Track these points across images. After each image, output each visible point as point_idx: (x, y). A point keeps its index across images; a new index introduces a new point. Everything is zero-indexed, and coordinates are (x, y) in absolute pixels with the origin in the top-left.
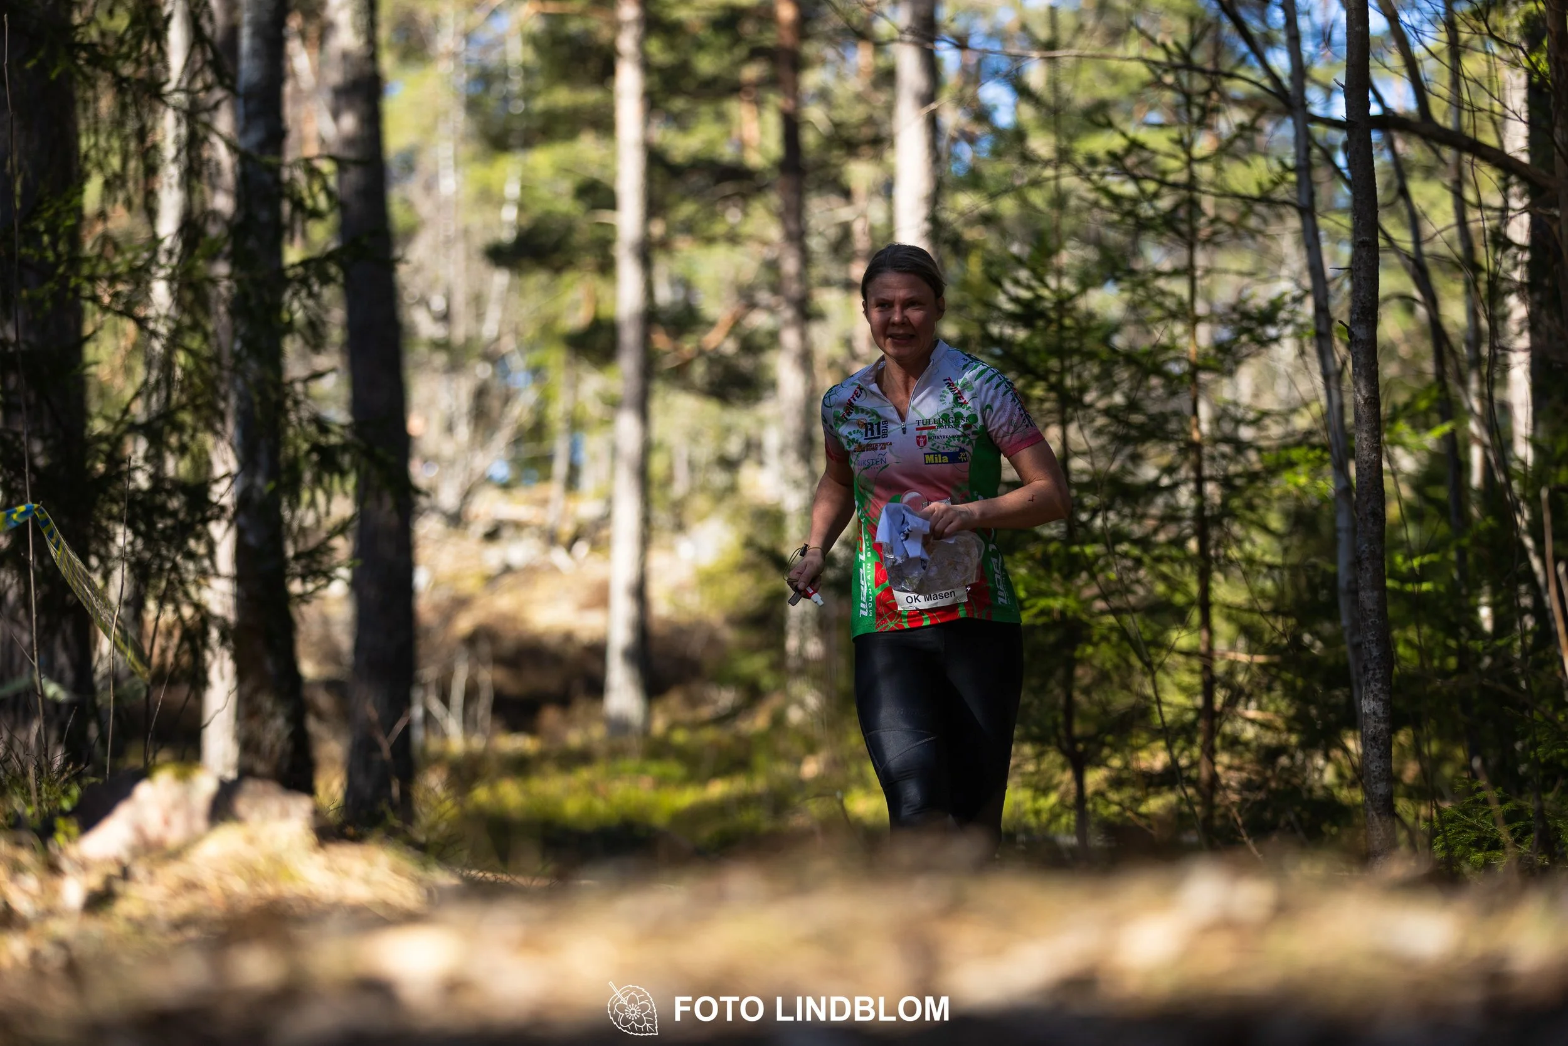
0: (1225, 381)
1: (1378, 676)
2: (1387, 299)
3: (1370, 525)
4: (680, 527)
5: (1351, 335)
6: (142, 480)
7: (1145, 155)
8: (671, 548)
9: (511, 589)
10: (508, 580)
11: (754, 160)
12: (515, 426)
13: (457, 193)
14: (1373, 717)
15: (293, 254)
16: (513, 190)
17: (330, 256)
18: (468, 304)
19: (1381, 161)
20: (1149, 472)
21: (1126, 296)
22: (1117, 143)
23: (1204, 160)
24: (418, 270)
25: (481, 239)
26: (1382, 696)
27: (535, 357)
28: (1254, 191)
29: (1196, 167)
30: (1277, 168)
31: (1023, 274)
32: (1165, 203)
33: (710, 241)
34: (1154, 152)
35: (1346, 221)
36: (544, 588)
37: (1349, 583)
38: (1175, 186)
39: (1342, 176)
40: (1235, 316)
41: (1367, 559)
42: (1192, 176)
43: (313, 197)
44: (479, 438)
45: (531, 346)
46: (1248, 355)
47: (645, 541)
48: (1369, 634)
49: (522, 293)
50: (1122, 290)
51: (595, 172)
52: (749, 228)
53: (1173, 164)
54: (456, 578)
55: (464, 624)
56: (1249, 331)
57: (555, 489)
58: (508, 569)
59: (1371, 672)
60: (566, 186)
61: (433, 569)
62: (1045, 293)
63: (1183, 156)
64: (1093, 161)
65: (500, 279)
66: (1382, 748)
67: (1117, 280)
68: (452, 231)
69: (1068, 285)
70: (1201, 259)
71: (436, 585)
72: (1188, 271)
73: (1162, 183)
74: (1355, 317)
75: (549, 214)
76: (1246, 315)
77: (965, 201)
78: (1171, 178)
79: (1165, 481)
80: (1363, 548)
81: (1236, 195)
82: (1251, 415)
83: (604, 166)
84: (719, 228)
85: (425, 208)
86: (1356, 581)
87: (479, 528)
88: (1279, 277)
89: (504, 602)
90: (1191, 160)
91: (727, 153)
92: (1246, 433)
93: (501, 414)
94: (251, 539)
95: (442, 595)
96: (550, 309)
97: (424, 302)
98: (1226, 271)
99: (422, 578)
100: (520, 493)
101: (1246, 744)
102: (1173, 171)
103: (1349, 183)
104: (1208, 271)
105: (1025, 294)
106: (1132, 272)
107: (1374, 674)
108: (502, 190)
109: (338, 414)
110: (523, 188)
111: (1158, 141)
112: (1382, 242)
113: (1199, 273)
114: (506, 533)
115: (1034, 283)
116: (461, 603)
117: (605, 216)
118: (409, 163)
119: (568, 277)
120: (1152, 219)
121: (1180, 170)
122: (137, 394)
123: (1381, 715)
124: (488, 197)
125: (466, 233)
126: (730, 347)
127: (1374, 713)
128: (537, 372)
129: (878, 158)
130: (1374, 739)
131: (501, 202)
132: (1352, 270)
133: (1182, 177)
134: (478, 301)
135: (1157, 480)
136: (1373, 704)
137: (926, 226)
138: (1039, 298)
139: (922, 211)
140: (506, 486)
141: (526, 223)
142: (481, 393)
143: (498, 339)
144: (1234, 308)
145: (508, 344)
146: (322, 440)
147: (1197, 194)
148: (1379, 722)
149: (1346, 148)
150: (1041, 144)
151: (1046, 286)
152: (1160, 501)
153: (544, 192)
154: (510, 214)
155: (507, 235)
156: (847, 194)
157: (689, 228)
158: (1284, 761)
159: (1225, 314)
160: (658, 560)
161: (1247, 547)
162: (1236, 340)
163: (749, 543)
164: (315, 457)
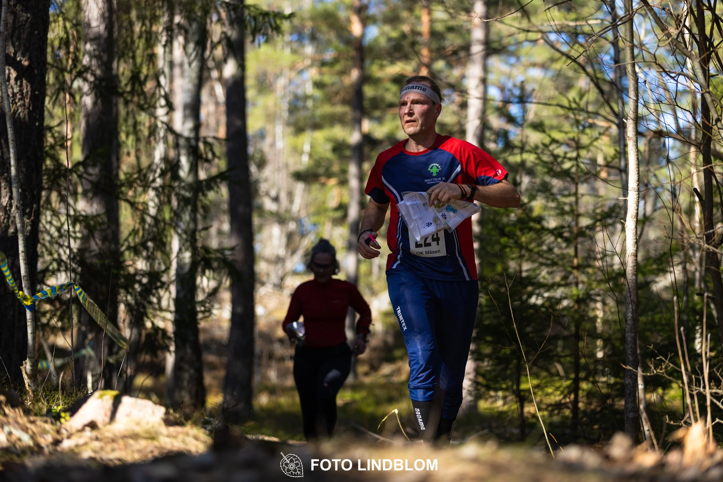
3: (631, 306)
12: (305, 249)
13: (283, 148)
14: (629, 386)
16: (307, 148)
18: (286, 196)
22: (546, 139)
23: (583, 148)
24: (266, 181)
25: (292, 169)
26: (633, 377)
27: (315, 219)
32: (566, 166)
38: (570, 158)
41: (630, 320)
42: (578, 155)
43: (206, 153)
44: (290, 253)
45: (313, 215)
48: (629, 351)
49: (310, 191)
60: (329, 146)
63: (574, 146)
64: (536, 147)
65: (299, 187)
66: (633, 398)
68: (281, 165)
70: (580, 189)
71: (268, 314)
75: (322, 159)
78: (569, 155)
85: (269, 154)
87: (288, 291)
90: (578, 148)
93: (299, 243)
94: (181, 296)
95: (270, 319)
96: (321, 198)
97: (267, 194)
99: (260, 310)
108: (302, 148)
110: (311, 147)
113: (579, 196)
118: (262, 135)
122: (130, 234)
124: (297, 151)
131: (301, 153)
134: (290, 195)
136: (629, 380)
140: (301, 274)
141: (313, 162)
142: (290, 236)
143: (299, 211)
144: (594, 211)
145: (303, 214)
146: (207, 256)
148: (631, 388)
153: (320, 149)
154: (305, 159)
155: (303, 168)
162: (594, 224)
164: (203, 263)
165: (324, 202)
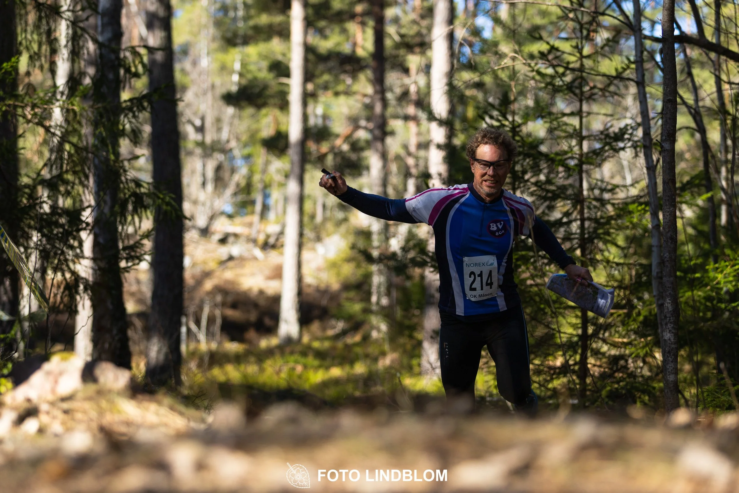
0: (597, 169)
1: (672, 321)
2: (680, 129)
3: (669, 244)
4: (319, 239)
5: (662, 147)
6: (46, 208)
7: (559, 54)
8: (314, 249)
9: (232, 268)
10: (231, 264)
11: (360, 52)
12: (236, 185)
13: (208, 66)
14: (669, 342)
15: (125, 96)
16: (237, 66)
17: (144, 97)
18: (212, 124)
19: (679, 58)
20: (556, 215)
21: (547, 125)
22: (544, 47)
23: (588, 57)
24: (188, 105)
25: (221, 90)
26: (673, 331)
27: (246, 151)
28: (614, 73)
29: (584, 60)
30: (626, 62)
31: (495, 113)
32: (568, 78)
33: (337, 94)
34: (563, 52)
35: (661, 89)
36: (249, 268)
37: (657, 273)
38: (573, 70)
39: (659, 66)
40: (603, 137)
41: (668, 261)
42: (582, 65)
43: (136, 67)
44: (217, 191)
45: (245, 145)
46: (609, 157)
47: (300, 246)
48: (667, 299)
49: (240, 118)
50: (545, 122)
51: (280, 58)
52: (356, 87)
53: (572, 59)
54: (205, 262)
55: (208, 285)
56: (609, 144)
57: (256, 218)
58: (231, 258)
59: (668, 319)
60: (265, 64)
61: (192, 256)
62: (507, 123)
63: (578, 55)
64: (532, 57)
65: (230, 110)
66: (673, 357)
67: (543, 117)
68: (206, 85)
69: (518, 119)
70: (585, 108)
71: (194, 265)
72: (579, 113)
73: (567, 68)
74: (664, 138)
75: (255, 79)
76: (607, 136)
77: (467, 76)
78: (571, 66)
79: (565, 220)
80: (665, 255)
81: (604, 75)
82: (609, 187)
83: (284, 55)
84: (341, 88)
85: (192, 74)
86: (661, 272)
87: (217, 237)
88: (625, 117)
89: (228, 275)
90: (582, 57)
91: (346, 49)
92: (607, 196)
93: (230, 179)
94: (101, 240)
95: (198, 271)
96: (254, 126)
97: (191, 122)
98: (598, 114)
99: (187, 262)
100: (238, 220)
101: (603, 354)
102: (573, 62)
103: (662, 70)
104: (589, 114)
105: (496, 124)
106: (550, 114)
107: (670, 320)
108: (232, 66)
109: (146, 177)
110: (242, 65)
111: (566, 47)
112: (678, 100)
113: (584, 115)
114: (231, 239)
115: (500, 118)
116: (207, 274)
117: (284, 80)
118: (185, 52)
119: (264, 111)
120: (561, 86)
121: (577, 61)
122: (45, 165)
123: (672, 340)
125: (213, 87)
126: (345, 147)
127: (669, 339)
128: (248, 157)
129: (423, 53)
130: (669, 352)
131: (232, 72)
132: (662, 114)
133: (577, 65)
134: (218, 122)
135: (562, 219)
136: (669, 335)
137: (446, 88)
138: (504, 126)
139: (444, 81)
140: (230, 217)
141: (244, 82)
142: (219, 169)
143: (228, 141)
144: (602, 133)
145: (233, 144)
146: (138, 190)
147: (584, 74)
148: (672, 344)
149: (661, 52)
150: (505, 48)
151: (507, 119)
152: (562, 230)
153: (252, 68)
154: (236, 78)
155: (234, 89)
156: (406, 71)
157: (326, 87)
158: (622, 362)
159: (597, 135)
160: (306, 255)
161: (606, 254)
162: (602, 149)
163: (353, 247)
164: (133, 199)
165: (257, 131)
